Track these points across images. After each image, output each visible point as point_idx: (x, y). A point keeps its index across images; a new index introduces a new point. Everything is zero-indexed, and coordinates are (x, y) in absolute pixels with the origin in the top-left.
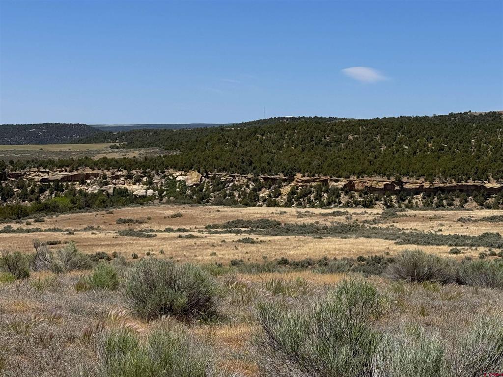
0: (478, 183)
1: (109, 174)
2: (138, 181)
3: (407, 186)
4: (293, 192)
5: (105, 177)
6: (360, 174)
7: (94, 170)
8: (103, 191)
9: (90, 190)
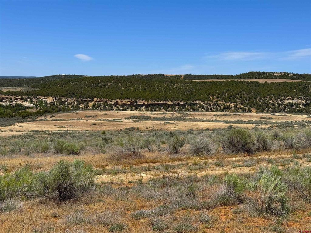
0: (164, 102)
1: (13, 98)
2: (26, 100)
3: (139, 103)
4: (94, 106)
5: (11, 99)
6: (120, 99)
7: (6, 96)
8: (11, 105)
9: (5, 104)
